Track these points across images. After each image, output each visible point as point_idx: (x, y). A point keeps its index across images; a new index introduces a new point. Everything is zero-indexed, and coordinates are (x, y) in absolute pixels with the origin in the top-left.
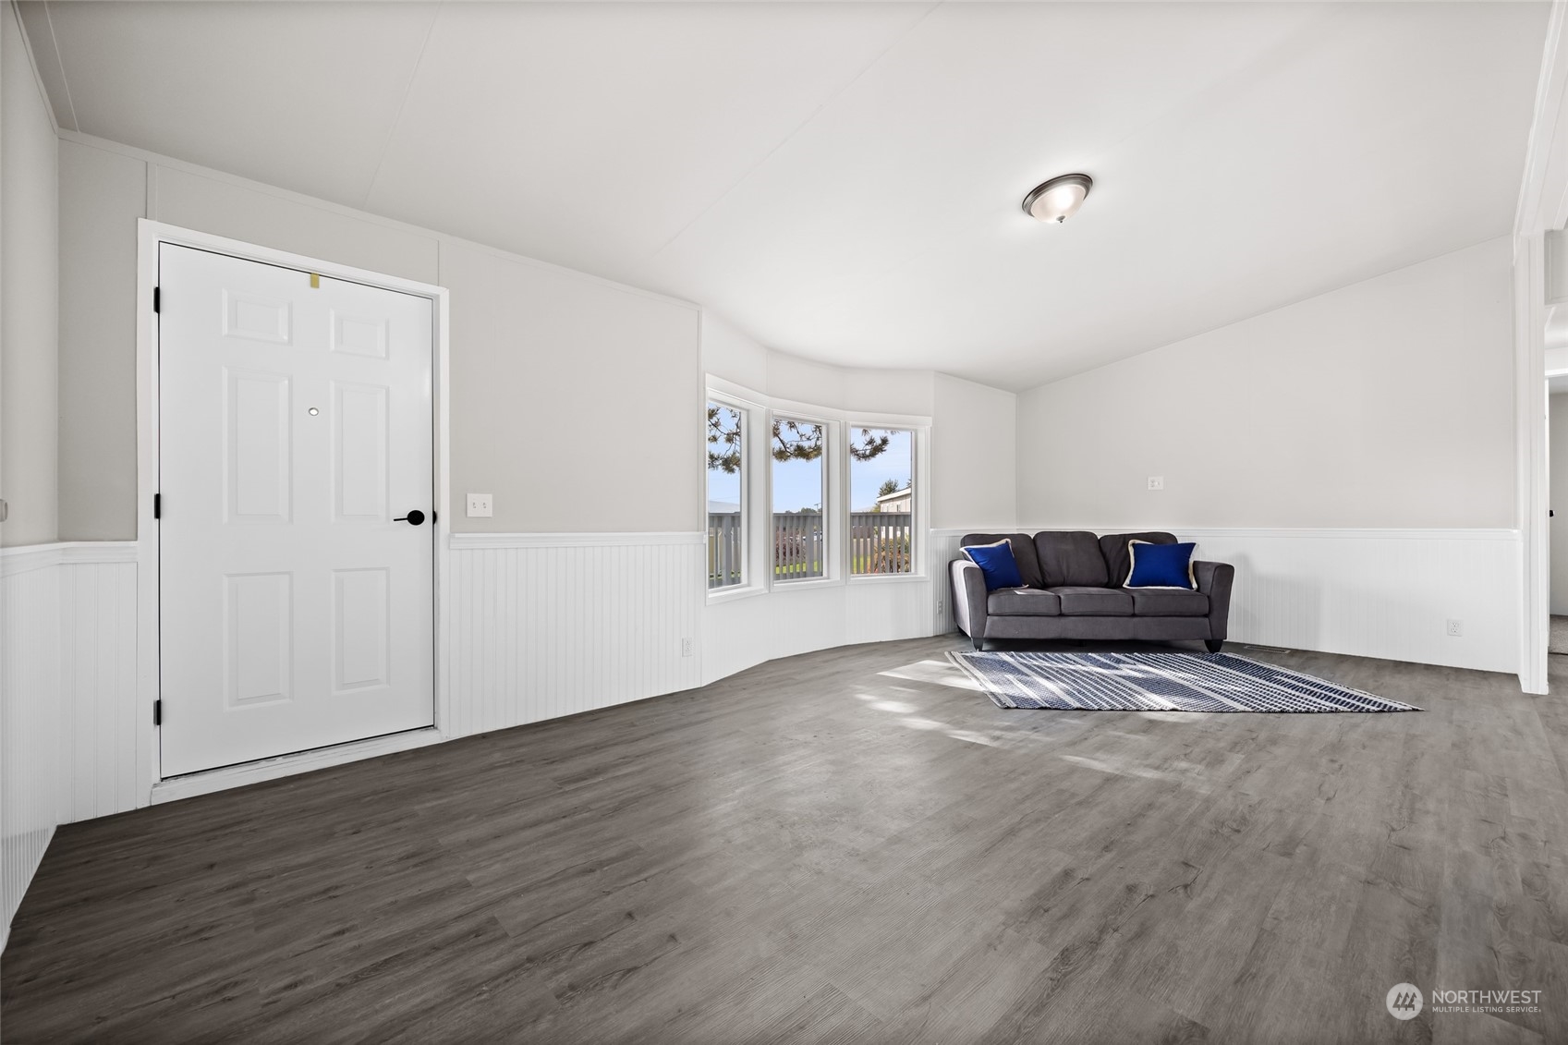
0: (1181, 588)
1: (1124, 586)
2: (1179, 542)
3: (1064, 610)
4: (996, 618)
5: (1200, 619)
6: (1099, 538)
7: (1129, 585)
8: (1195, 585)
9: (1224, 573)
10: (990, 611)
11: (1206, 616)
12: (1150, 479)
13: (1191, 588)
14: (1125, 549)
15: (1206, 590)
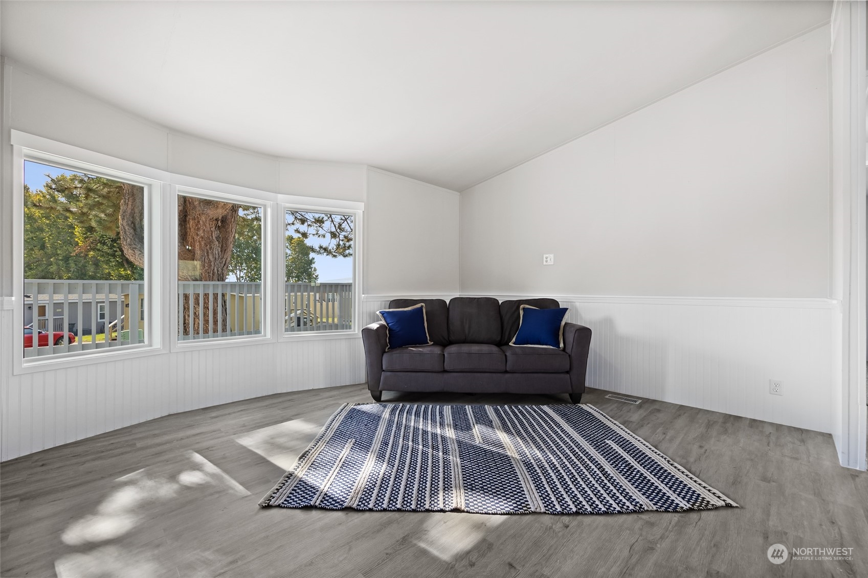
0: (551, 347)
1: (511, 344)
2: (561, 307)
3: (447, 367)
4: (389, 373)
5: (562, 376)
6: (500, 302)
7: (514, 343)
8: (562, 345)
9: (584, 334)
10: (384, 368)
11: (567, 372)
12: (545, 256)
13: (559, 347)
14: (517, 313)
15: (569, 350)
